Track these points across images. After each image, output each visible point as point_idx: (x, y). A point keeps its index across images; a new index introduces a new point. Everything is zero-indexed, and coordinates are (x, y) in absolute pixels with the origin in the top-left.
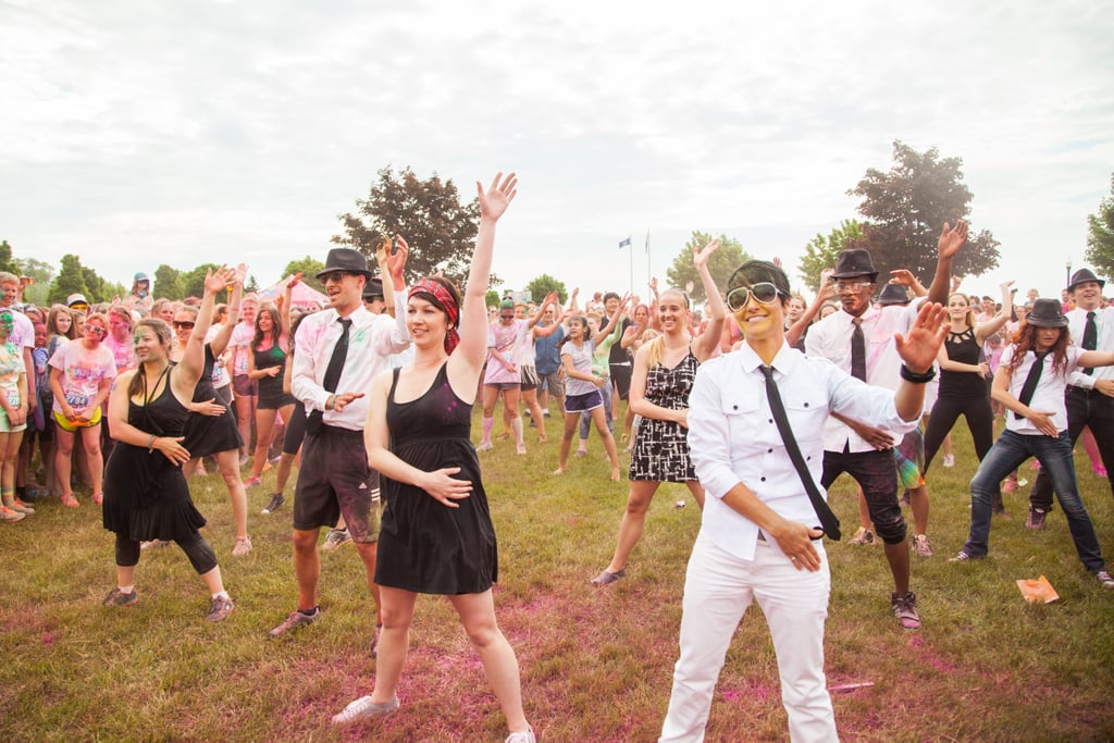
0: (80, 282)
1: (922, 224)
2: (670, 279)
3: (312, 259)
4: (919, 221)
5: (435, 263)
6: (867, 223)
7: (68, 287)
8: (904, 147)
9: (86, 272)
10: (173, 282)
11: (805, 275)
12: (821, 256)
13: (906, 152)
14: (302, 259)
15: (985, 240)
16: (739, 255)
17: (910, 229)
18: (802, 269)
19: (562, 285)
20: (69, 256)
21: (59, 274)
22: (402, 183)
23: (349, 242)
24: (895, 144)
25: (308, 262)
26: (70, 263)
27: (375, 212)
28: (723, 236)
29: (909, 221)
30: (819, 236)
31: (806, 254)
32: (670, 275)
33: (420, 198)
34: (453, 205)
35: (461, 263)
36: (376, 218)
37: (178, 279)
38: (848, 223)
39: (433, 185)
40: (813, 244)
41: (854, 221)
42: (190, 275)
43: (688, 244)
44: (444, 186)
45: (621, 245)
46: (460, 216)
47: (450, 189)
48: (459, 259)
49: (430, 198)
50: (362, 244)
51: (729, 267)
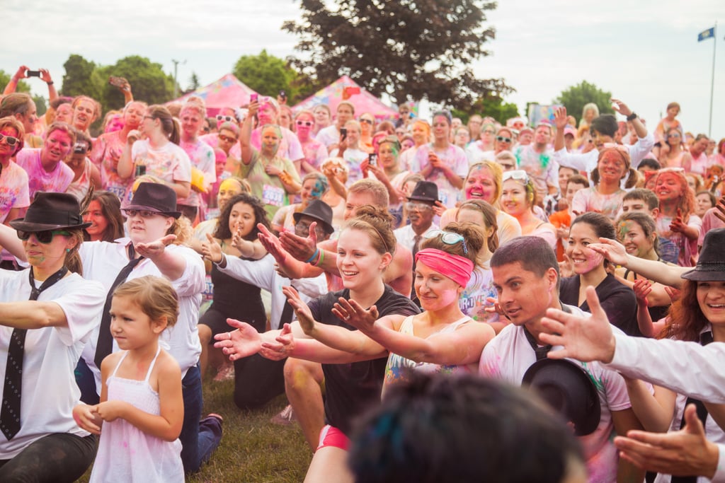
3: (268, 53)
5: (421, 62)
10: (88, 77)
23: (306, 30)
25: (264, 58)
35: (457, 62)
37: (94, 74)
45: (701, 38)
48: (455, 57)
50: (322, 33)
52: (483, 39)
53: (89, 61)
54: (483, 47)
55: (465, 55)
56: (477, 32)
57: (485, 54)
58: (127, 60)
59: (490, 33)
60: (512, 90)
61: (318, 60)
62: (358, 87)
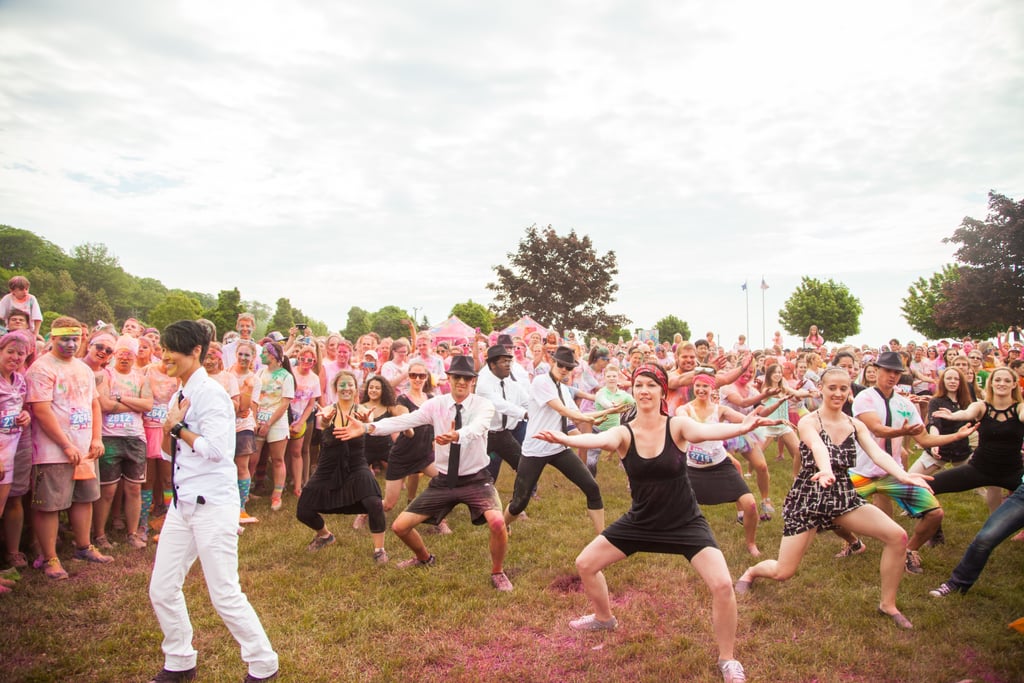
0: (290, 320)
2: (782, 319)
3: (473, 302)
4: (1017, 265)
5: (573, 306)
6: (965, 268)
7: (281, 324)
8: (1000, 196)
9: (295, 312)
10: (362, 320)
11: (908, 314)
12: (922, 297)
13: (1001, 201)
14: (465, 301)
16: (846, 298)
17: (1008, 273)
18: (904, 310)
19: (685, 324)
20: (282, 299)
21: (274, 313)
22: (545, 240)
23: (501, 288)
24: (990, 194)
26: (283, 304)
27: (523, 264)
28: (830, 281)
29: (1007, 265)
30: (921, 279)
31: (908, 295)
32: (781, 315)
33: (560, 251)
34: (590, 257)
35: (595, 305)
36: (524, 268)
37: (366, 318)
38: (949, 267)
39: (571, 241)
40: (915, 286)
41: (956, 265)
42: (375, 315)
43: (798, 289)
44: (582, 241)
46: (596, 267)
47: (586, 243)
48: (593, 302)
49: (569, 251)
50: (512, 290)
51: (836, 308)
52: (611, 291)
53: (363, 309)
54: (612, 296)
55: (600, 301)
56: (607, 287)
57: (612, 300)
58: (386, 308)
60: (631, 322)
61: (508, 305)
62: (533, 322)
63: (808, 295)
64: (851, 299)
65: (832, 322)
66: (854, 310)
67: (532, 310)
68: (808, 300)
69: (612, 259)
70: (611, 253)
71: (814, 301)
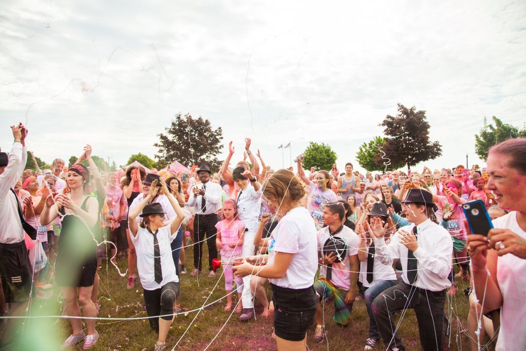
1: (410, 138)
3: (141, 154)
5: (201, 155)
6: (387, 138)
8: (402, 106)
9: (37, 159)
11: (359, 160)
12: (365, 152)
13: (403, 108)
14: (137, 154)
15: (436, 145)
17: (405, 140)
18: (357, 158)
22: (186, 120)
23: (162, 146)
24: (398, 105)
27: (173, 133)
28: (323, 144)
29: (405, 137)
30: (364, 143)
31: (359, 151)
33: (194, 127)
34: (208, 130)
35: (212, 155)
36: (174, 136)
38: (377, 138)
39: (200, 122)
40: (362, 147)
43: (308, 147)
44: (205, 122)
45: (279, 148)
46: (212, 135)
47: (207, 123)
49: (198, 127)
50: (167, 147)
51: (326, 157)
52: (220, 148)
54: (220, 150)
55: (214, 153)
56: (218, 146)
57: (221, 153)
59: (222, 146)
61: (165, 156)
62: (180, 164)
63: (313, 150)
64: (332, 153)
65: (324, 163)
66: (334, 158)
67: (178, 158)
68: (313, 153)
69: (220, 131)
70: (220, 128)
71: (315, 153)
